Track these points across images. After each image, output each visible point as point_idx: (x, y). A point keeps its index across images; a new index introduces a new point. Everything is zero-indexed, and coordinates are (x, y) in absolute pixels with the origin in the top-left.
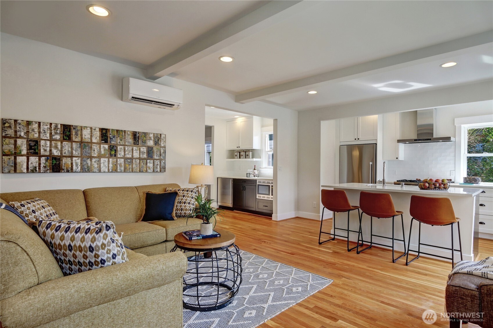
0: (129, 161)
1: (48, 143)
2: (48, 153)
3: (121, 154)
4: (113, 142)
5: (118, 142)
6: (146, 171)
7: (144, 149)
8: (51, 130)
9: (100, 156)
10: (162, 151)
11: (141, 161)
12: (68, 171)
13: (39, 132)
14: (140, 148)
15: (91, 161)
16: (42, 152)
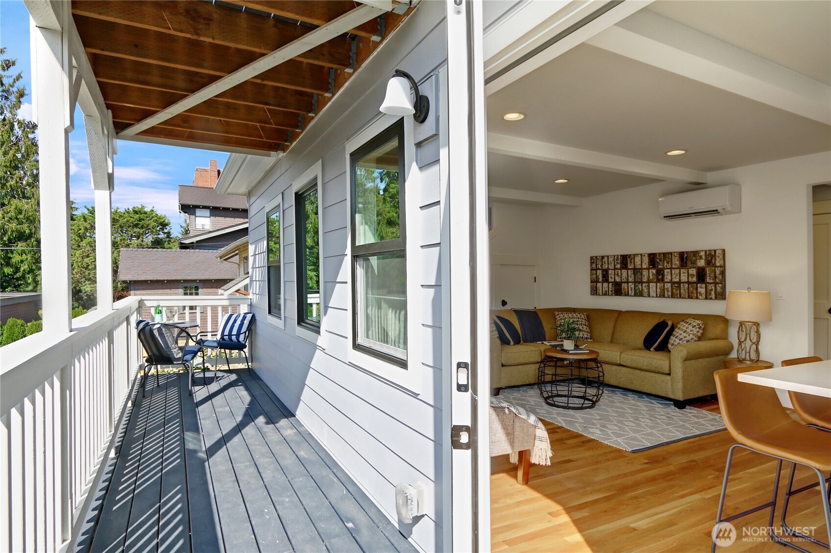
0: (676, 285)
1: (613, 271)
2: (613, 280)
3: (668, 278)
4: (660, 267)
5: (665, 265)
6: (697, 298)
7: (693, 271)
8: (614, 261)
9: (649, 281)
10: (718, 272)
11: (690, 286)
12: (625, 295)
13: (608, 264)
14: (688, 271)
15: (642, 285)
16: (610, 280)
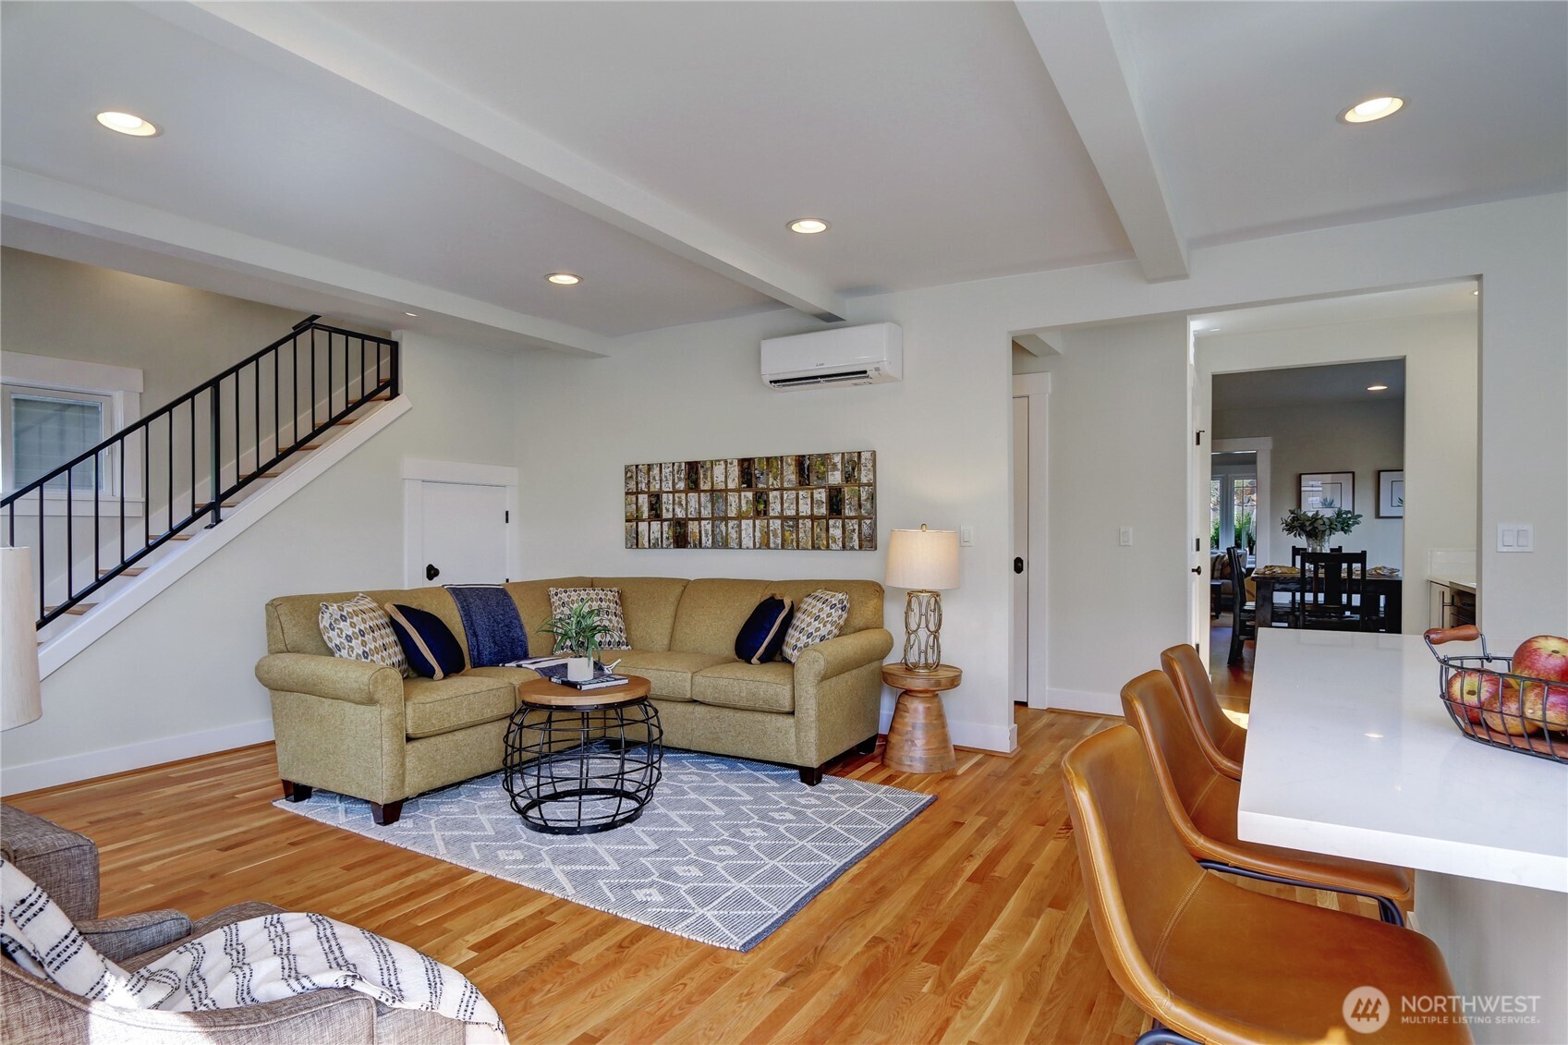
0: (791, 523)
1: (671, 495)
2: (670, 516)
3: (775, 509)
4: (760, 486)
5: (770, 483)
6: (828, 547)
7: (821, 495)
8: (673, 476)
9: (740, 517)
10: (864, 496)
11: (815, 524)
12: (695, 547)
13: (661, 480)
14: (812, 494)
15: (726, 526)
16: (666, 515)
